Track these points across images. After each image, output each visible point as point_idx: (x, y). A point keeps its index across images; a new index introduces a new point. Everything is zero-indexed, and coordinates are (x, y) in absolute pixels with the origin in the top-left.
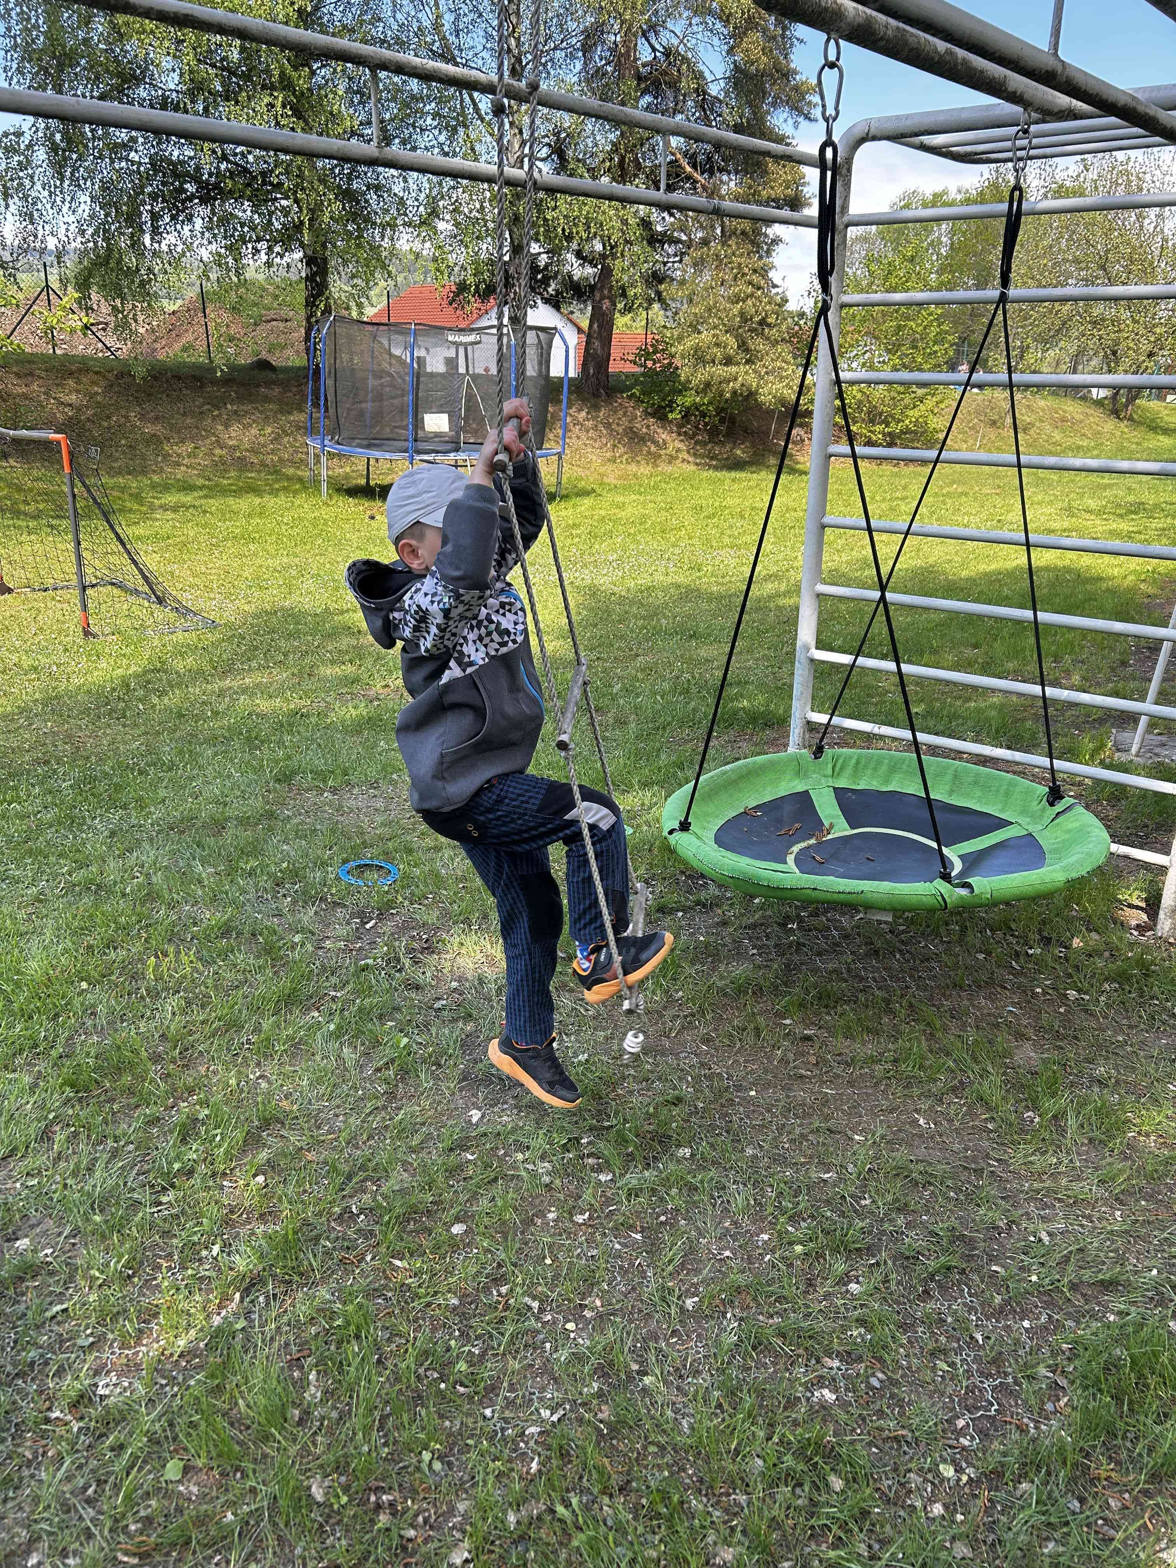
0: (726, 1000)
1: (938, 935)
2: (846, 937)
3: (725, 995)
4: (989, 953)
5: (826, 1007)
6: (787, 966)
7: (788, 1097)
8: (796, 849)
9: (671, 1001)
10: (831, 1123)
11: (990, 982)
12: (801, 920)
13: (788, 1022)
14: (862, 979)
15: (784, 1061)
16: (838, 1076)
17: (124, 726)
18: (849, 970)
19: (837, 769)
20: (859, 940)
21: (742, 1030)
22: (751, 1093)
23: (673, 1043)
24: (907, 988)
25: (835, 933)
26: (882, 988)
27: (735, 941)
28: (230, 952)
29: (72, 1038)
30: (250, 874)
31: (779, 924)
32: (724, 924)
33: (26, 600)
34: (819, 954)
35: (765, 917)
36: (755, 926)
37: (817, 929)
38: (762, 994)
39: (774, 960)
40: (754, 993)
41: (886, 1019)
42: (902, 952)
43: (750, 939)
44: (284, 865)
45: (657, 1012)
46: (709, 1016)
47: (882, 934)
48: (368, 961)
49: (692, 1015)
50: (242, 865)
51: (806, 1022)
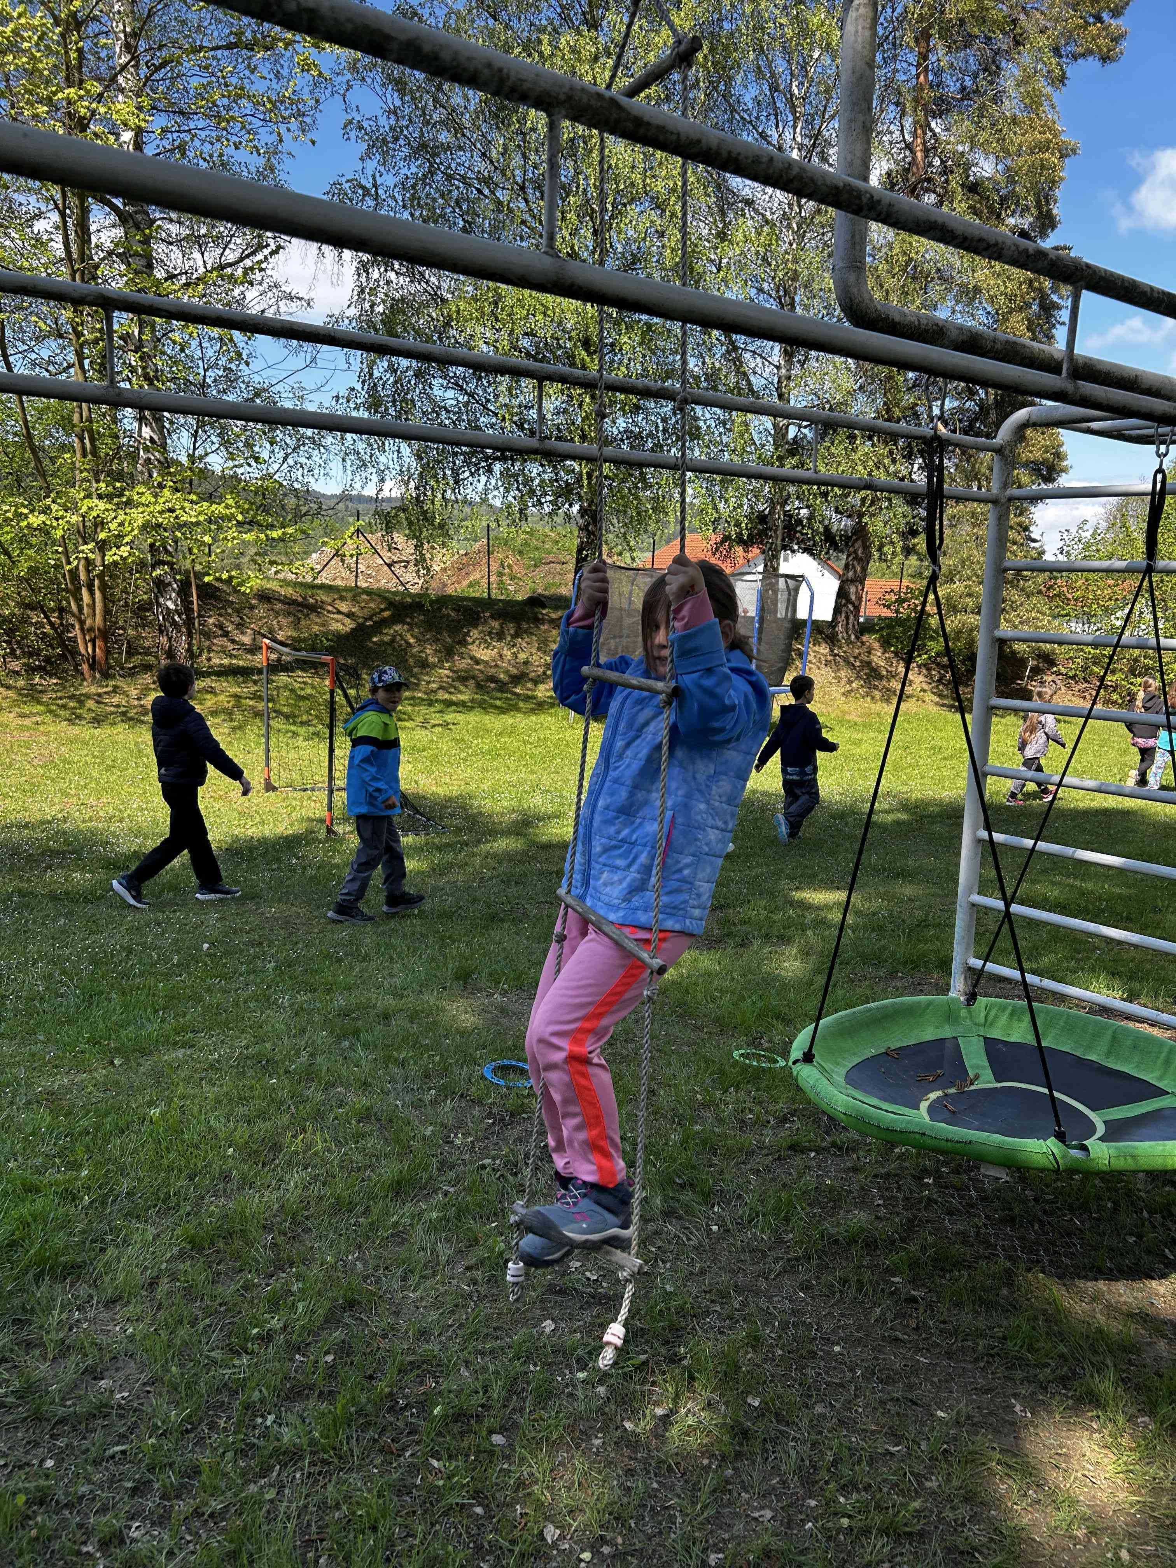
0: (836, 1249)
1: (1087, 1210)
2: (984, 1198)
3: (836, 1242)
4: (1140, 1237)
5: (942, 1269)
6: (910, 1221)
7: (877, 1358)
8: (932, 1096)
9: (780, 1241)
10: (914, 1395)
11: (1135, 1269)
12: (938, 1176)
13: (897, 1279)
14: (989, 1246)
15: (881, 1320)
16: (936, 1345)
18: (978, 1234)
19: (991, 1018)
20: (997, 1204)
21: (844, 1281)
22: (837, 1349)
23: (770, 1286)
24: (1038, 1261)
25: (973, 1193)
26: (1010, 1258)
27: (862, 1188)
28: (363, 1136)
29: (203, 1198)
30: (403, 1064)
31: (914, 1176)
32: (855, 1170)
33: (287, 798)
34: (950, 1213)
35: (901, 1168)
36: (888, 1176)
37: (954, 1187)
38: (876, 1247)
39: (898, 1214)
40: (868, 1245)
41: (1005, 1291)
42: (1042, 1224)
43: (879, 1189)
44: (437, 1058)
45: (761, 1251)
46: (814, 1263)
47: (1025, 1201)
48: (487, 1161)
49: (797, 1259)
50: (395, 1054)
51: (914, 1282)
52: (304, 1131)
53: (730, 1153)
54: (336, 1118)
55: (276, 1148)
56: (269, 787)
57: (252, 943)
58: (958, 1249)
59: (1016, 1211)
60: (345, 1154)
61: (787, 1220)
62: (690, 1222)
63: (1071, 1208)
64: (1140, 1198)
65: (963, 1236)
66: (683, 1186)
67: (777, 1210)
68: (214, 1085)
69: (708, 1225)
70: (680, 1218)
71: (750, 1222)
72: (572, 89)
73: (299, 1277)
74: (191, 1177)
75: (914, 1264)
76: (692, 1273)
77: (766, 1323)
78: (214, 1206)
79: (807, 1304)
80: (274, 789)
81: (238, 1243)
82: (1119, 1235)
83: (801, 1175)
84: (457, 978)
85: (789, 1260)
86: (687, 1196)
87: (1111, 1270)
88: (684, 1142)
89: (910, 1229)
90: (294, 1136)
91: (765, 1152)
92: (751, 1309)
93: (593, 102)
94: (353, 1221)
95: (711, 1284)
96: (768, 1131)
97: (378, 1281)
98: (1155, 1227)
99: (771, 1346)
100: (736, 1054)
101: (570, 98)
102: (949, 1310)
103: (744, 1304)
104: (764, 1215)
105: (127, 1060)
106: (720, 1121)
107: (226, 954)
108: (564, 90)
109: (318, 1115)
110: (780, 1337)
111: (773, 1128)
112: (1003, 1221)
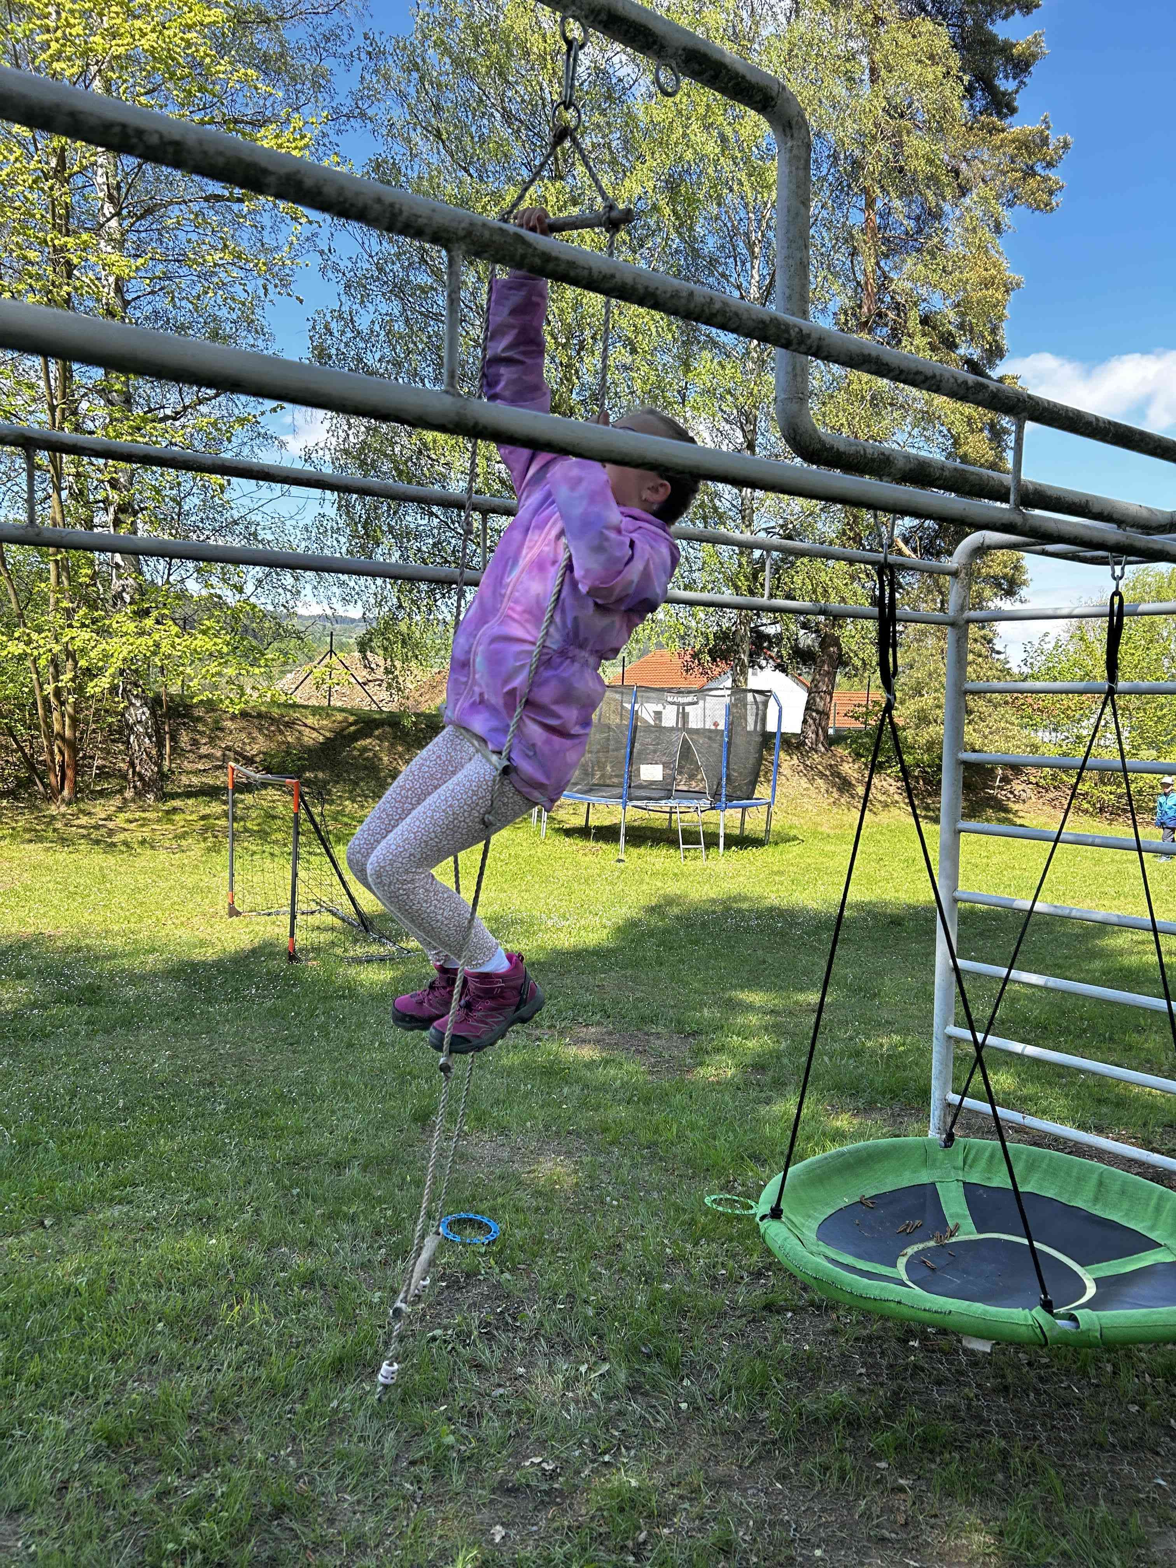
0: (814, 1428)
1: (1085, 1375)
2: (975, 1364)
3: (816, 1420)
4: (1143, 1406)
5: (931, 1452)
6: (895, 1393)
7: (862, 1563)
8: (911, 1251)
9: (754, 1421)
11: (1138, 1445)
12: (924, 1338)
13: (883, 1465)
14: (982, 1421)
15: (867, 1515)
16: (928, 1544)
17: (294, 1052)
18: (969, 1408)
19: (969, 1161)
20: (988, 1370)
21: (824, 1468)
22: (818, 1553)
23: (744, 1475)
24: (1035, 1438)
25: (963, 1359)
26: (1004, 1436)
27: (843, 1355)
28: (305, 1305)
29: (124, 1384)
30: (353, 1219)
31: (898, 1339)
32: (835, 1332)
33: (250, 923)
34: (939, 1383)
35: (884, 1329)
36: (870, 1339)
37: (941, 1351)
38: (859, 1425)
39: (882, 1384)
40: (850, 1423)
41: (1000, 1476)
42: (1037, 1392)
43: (862, 1354)
44: (389, 1213)
45: (735, 1433)
46: (792, 1446)
47: (1017, 1367)
48: (438, 1332)
49: (774, 1443)
50: (345, 1208)
51: (902, 1469)
52: (240, 1300)
53: (700, 1316)
54: (277, 1284)
55: (210, 1321)
56: (233, 912)
57: (203, 1083)
58: (948, 1427)
59: (1010, 1380)
60: (285, 1326)
61: (762, 1395)
62: (657, 1398)
63: (1068, 1372)
64: (1142, 1360)
65: (953, 1412)
66: (649, 1356)
67: (751, 1382)
68: (148, 1247)
69: (676, 1403)
70: (646, 1394)
71: (722, 1398)
72: (472, 224)
73: (225, 1478)
74: (113, 1360)
75: (900, 1447)
76: (658, 1463)
77: (740, 1523)
78: (136, 1392)
79: (785, 1497)
80: (238, 914)
81: (158, 1438)
82: (1120, 1403)
83: (777, 1341)
84: (415, 1120)
85: (765, 1444)
86: (654, 1368)
87: (1114, 1446)
88: (651, 1304)
89: (897, 1401)
90: (231, 1307)
91: (738, 1313)
92: (723, 1505)
93: (496, 238)
94: (288, 1408)
95: (679, 1475)
96: (741, 1289)
97: (312, 1482)
98: (1158, 1393)
99: (745, 1552)
100: (708, 1200)
101: (469, 234)
102: (940, 1500)
103: (714, 1500)
104: (738, 1389)
105: (60, 1220)
106: (689, 1276)
107: (175, 1096)
108: (463, 225)
109: (257, 1282)
110: (755, 1540)
111: (747, 1284)
112: (994, 1390)
